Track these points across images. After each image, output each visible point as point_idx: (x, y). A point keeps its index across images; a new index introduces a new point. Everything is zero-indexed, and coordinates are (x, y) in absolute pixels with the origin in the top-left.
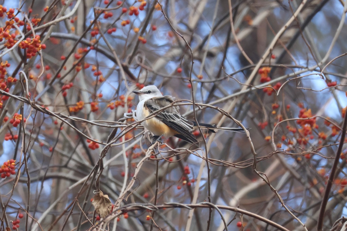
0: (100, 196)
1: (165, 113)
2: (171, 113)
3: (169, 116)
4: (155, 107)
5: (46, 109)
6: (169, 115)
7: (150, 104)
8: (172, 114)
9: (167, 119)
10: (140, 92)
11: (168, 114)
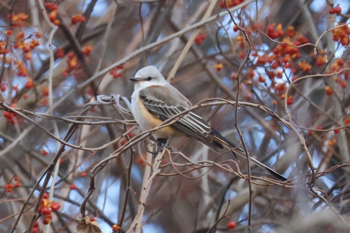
0: (87, 224)
1: (164, 106)
2: (174, 105)
3: (171, 110)
4: (151, 98)
5: (4, 104)
6: (169, 109)
7: (143, 95)
8: (175, 107)
9: (167, 115)
10: (138, 79)
11: (169, 107)
